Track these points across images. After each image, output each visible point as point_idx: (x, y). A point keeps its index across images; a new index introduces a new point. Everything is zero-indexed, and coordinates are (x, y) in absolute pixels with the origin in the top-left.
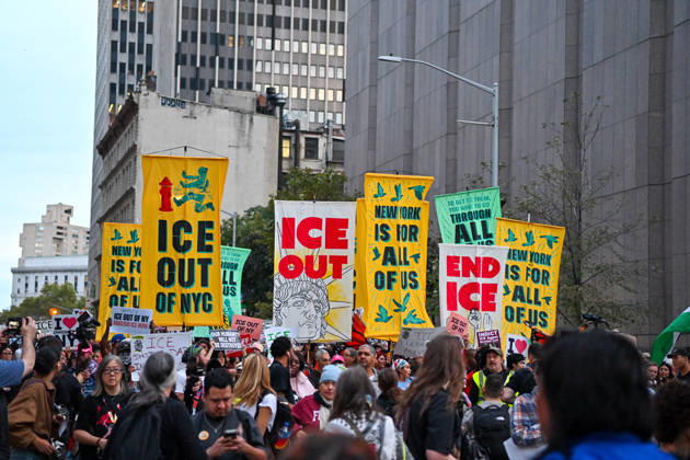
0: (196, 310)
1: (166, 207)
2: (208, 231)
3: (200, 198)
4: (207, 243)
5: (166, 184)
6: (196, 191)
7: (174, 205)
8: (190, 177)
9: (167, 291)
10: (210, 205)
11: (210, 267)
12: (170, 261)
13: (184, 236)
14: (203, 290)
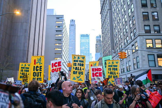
0: (39, 80)
1: (35, 64)
2: (41, 67)
3: (40, 62)
4: (41, 69)
5: (35, 60)
6: (39, 61)
7: (36, 63)
8: (39, 59)
9: (34, 77)
10: (42, 63)
11: (41, 73)
12: (35, 73)
13: (38, 68)
14: (40, 77)
